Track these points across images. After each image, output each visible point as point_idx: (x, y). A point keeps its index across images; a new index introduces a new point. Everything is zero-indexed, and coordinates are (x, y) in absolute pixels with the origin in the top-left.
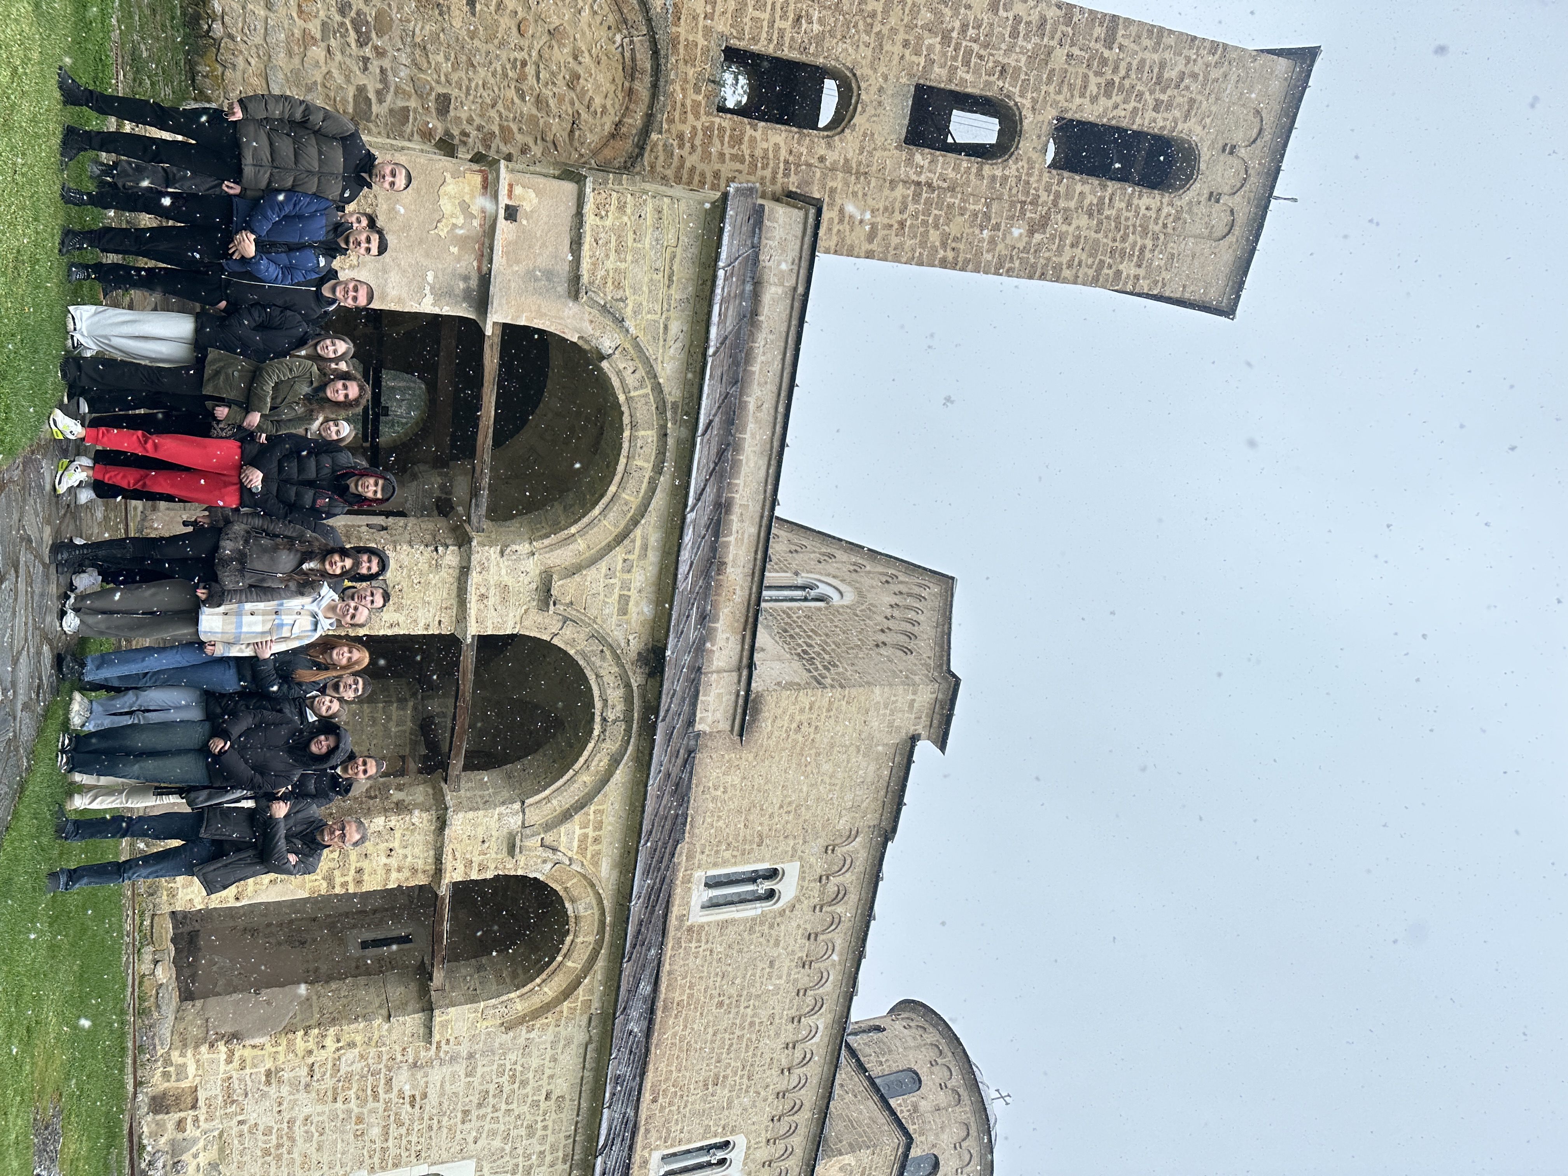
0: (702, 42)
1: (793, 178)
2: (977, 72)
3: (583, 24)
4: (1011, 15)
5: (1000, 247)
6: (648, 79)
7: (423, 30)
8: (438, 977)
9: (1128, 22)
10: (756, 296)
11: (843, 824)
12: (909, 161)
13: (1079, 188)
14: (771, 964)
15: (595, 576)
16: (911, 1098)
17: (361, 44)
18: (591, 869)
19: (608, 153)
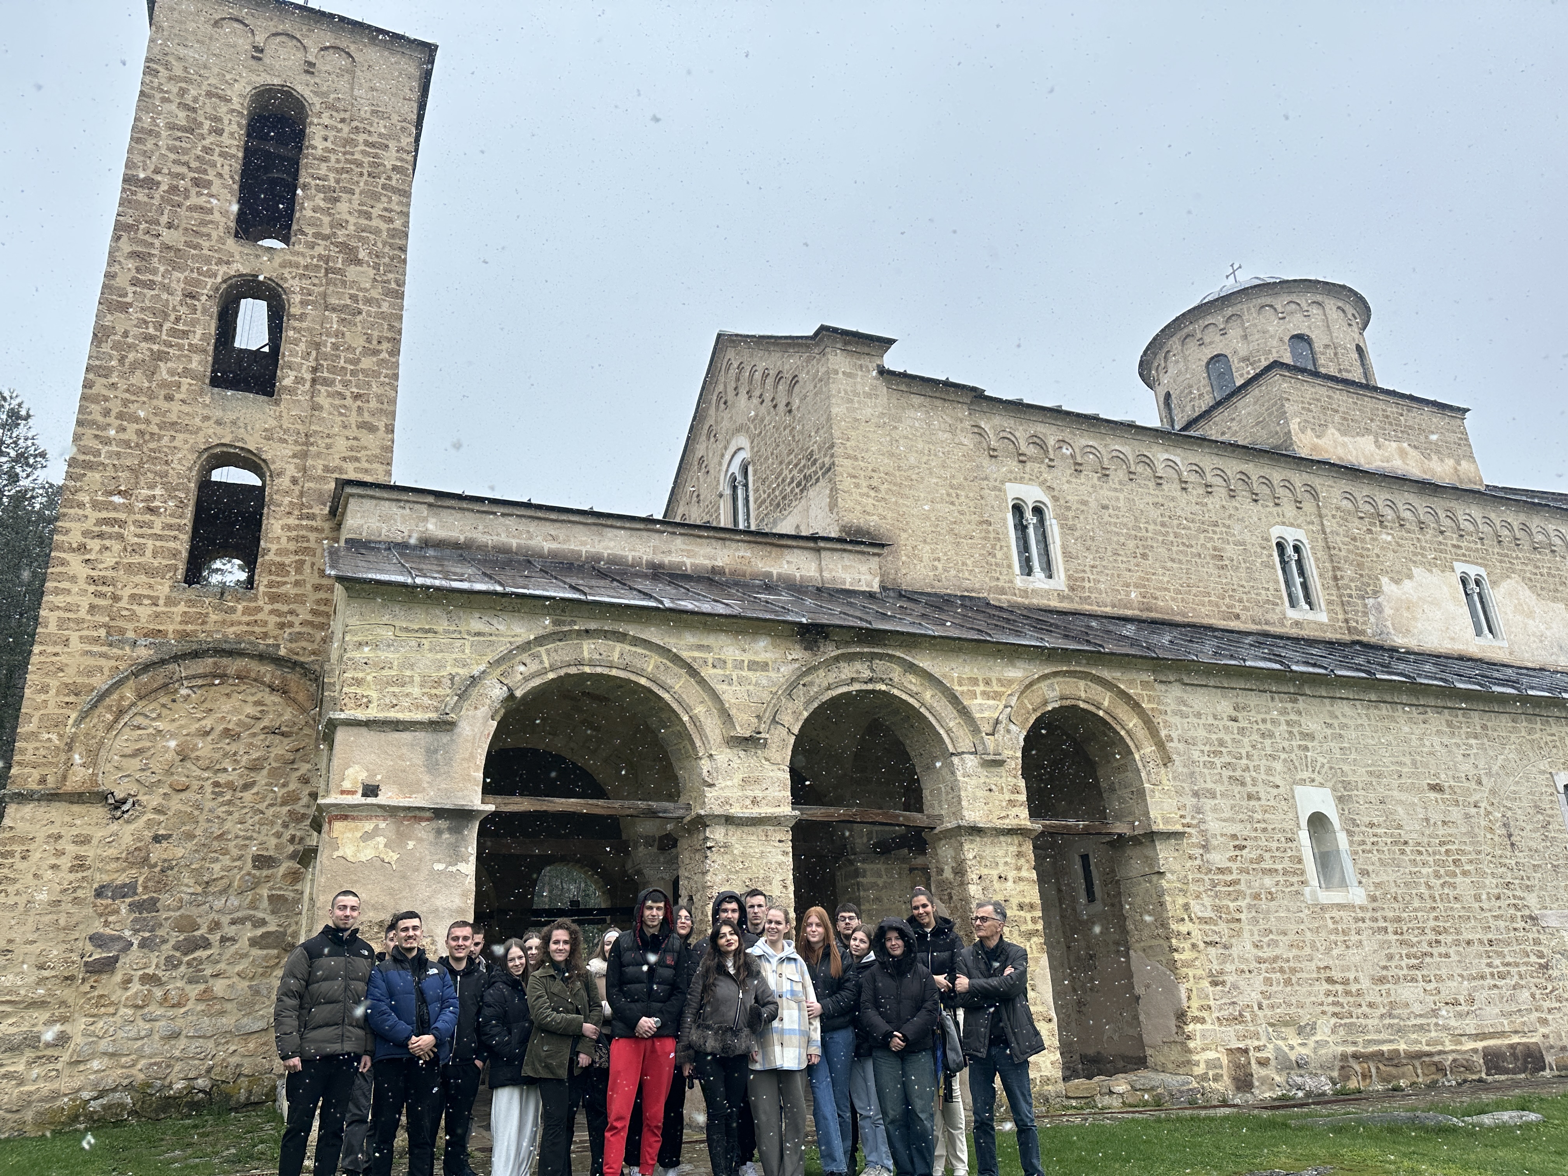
0: (182, 608)
1: (316, 510)
2: (194, 323)
3: (172, 727)
4: (130, 289)
5: (375, 294)
6: (225, 661)
7: (188, 886)
8: (1121, 828)
9: (130, 164)
10: (439, 544)
11: (968, 441)
12: (291, 391)
13: (308, 213)
14: (1106, 507)
15: (729, 694)
16: (1235, 363)
17: (207, 945)
18: (1015, 686)
19: (301, 697)
